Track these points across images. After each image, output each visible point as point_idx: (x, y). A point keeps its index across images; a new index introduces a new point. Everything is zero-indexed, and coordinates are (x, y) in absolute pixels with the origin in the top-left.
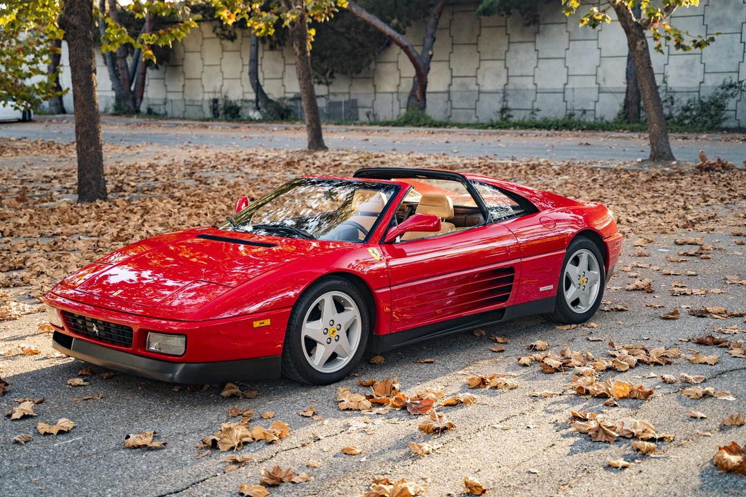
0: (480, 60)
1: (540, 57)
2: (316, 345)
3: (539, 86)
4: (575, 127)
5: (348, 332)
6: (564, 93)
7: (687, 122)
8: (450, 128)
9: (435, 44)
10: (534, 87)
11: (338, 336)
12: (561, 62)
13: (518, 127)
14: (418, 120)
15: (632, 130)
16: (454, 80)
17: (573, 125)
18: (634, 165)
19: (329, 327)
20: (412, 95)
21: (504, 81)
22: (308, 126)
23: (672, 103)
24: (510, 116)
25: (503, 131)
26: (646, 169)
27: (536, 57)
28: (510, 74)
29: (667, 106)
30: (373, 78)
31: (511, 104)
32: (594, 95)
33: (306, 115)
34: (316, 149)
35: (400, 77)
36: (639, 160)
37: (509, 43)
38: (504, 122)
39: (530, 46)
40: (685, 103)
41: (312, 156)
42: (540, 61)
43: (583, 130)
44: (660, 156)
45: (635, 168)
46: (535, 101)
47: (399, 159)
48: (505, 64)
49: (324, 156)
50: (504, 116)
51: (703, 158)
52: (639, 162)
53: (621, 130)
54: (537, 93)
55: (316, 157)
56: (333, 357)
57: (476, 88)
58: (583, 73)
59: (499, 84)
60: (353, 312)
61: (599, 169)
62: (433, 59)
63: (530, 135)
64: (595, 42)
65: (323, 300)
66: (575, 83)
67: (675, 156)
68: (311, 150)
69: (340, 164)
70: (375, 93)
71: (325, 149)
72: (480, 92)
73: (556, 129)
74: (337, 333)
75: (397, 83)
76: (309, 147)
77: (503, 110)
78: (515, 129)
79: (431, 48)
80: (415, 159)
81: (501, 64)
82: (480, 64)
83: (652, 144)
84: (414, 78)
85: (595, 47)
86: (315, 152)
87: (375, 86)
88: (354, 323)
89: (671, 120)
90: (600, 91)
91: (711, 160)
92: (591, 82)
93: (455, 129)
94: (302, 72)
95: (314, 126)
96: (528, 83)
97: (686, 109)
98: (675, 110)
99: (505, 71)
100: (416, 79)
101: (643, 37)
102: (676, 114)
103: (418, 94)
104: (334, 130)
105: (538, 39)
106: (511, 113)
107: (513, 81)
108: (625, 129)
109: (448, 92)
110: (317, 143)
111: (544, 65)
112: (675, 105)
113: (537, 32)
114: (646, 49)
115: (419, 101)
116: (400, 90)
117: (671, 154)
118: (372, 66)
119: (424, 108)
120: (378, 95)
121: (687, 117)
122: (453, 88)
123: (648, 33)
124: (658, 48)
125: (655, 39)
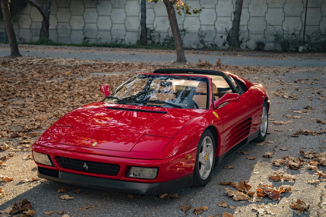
0: (71, 15)
1: (99, 15)
2: (201, 165)
3: (99, 28)
4: (121, 46)
6: (110, 31)
7: (166, 45)
8: (63, 46)
9: (51, 6)
10: (97, 28)
11: (208, 159)
12: (109, 18)
13: (95, 46)
14: (47, 42)
15: (146, 48)
16: (59, 24)
17: (120, 46)
18: (171, 64)
20: (42, 30)
21: (82, 25)
22: (11, 45)
23: (160, 37)
24: (88, 41)
25: (89, 48)
26: (177, 65)
27: (97, 15)
28: (85, 22)
29: (157, 38)
30: (18, 21)
31: (87, 36)
32: (124, 33)
33: (9, 39)
34: (16, 56)
35: (32, 22)
36: (172, 62)
37: (85, 8)
38: (86, 44)
39: (94, 10)
40: (165, 37)
41: (15, 59)
42: (99, 17)
43: (125, 48)
44: (181, 60)
45: (172, 65)
46: (98, 34)
47: (62, 61)
48: (83, 17)
49: (21, 60)
50: (86, 41)
51: (200, 61)
52: (173, 63)
53: (141, 48)
54: (98, 31)
55: (17, 60)
57: (70, 28)
58: (119, 23)
59: (81, 26)
60: (211, 146)
61: (156, 66)
62: (51, 14)
63: (103, 50)
64: (123, 9)
66: (115, 27)
67: (187, 60)
68: (13, 56)
69: (33, 63)
70: (19, 28)
71: (21, 56)
72: (71, 30)
73: (113, 47)
75: (30, 24)
76: (11, 55)
77: (85, 38)
78: (94, 47)
79: (49, 8)
80: (70, 61)
81: (81, 17)
82: (71, 17)
83: (178, 55)
84: (42, 22)
85: (124, 11)
86: (15, 57)
87: (19, 25)
88: (211, 151)
89: (159, 44)
90: (127, 31)
91: (204, 62)
92: (122, 27)
93: (66, 47)
94: (6, 17)
95: (14, 44)
96: (94, 26)
97: (166, 40)
98: (161, 40)
99: (83, 20)
100: (43, 23)
101: (173, 8)
102: (161, 41)
103: (45, 30)
104: (6, 46)
105: (98, 7)
106: (89, 40)
107: (87, 25)
108: (143, 48)
109: (57, 29)
110: (16, 53)
111: (101, 18)
112: (161, 38)
113: (97, 4)
114: (174, 13)
115: (45, 33)
116: (32, 27)
117: (185, 59)
118: (17, 16)
119: (48, 36)
120: (20, 30)
121: (166, 43)
122: (59, 27)
123: (175, 6)
124: (179, 13)
125: (178, 9)
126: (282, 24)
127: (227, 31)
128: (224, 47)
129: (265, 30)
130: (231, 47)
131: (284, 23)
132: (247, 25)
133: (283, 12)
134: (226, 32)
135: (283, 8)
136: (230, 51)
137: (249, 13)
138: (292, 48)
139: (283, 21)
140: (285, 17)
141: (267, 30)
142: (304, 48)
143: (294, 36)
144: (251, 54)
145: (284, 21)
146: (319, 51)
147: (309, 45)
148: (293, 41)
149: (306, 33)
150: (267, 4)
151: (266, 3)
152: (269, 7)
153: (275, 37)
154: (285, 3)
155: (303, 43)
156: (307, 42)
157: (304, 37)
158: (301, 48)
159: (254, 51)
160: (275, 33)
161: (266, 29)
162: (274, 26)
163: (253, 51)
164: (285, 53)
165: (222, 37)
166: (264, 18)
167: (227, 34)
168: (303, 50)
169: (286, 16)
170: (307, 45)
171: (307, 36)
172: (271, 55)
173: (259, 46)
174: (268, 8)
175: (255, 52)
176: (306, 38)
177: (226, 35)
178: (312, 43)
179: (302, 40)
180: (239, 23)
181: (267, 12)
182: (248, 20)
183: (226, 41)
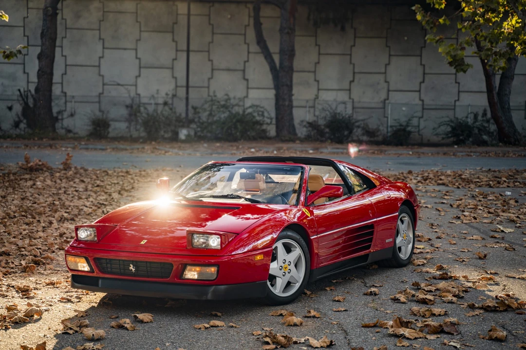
2: (276, 278)
5: (296, 266)
11: (290, 270)
19: (283, 265)
51: (27, 160)
56: (289, 285)
60: (297, 252)
65: (276, 247)
74: (289, 267)
88: (299, 258)
126: (136, 81)
127: (21, 95)
128: (18, 130)
129: (100, 94)
130: (37, 131)
131: (139, 80)
132: (62, 83)
133: (137, 58)
134: (20, 99)
135: (136, 50)
136: (36, 139)
137: (64, 58)
138: (165, 132)
139: (137, 77)
140: (140, 68)
141: (105, 94)
142: (189, 132)
143: (167, 108)
144: (85, 144)
145: (139, 76)
146: (217, 139)
147: (198, 127)
148: (167, 118)
149: (190, 101)
150: (101, 41)
151: (100, 39)
152: (105, 46)
153: (129, 109)
154: (140, 40)
155: (187, 122)
156: (192, 121)
157: (187, 110)
158: (183, 133)
159: (88, 140)
160: (128, 102)
161: (103, 93)
162: (126, 87)
163: (86, 138)
164: (153, 143)
165: (10, 108)
166: (96, 69)
167: (22, 102)
168: (188, 136)
169: (142, 65)
170: (193, 126)
171: (193, 107)
172: (128, 148)
173: (98, 129)
174: (104, 48)
175: (92, 140)
176: (191, 111)
177: (21, 104)
178: (202, 123)
179: (184, 115)
180: (52, 79)
181: (103, 57)
182: (63, 72)
183: (22, 118)
